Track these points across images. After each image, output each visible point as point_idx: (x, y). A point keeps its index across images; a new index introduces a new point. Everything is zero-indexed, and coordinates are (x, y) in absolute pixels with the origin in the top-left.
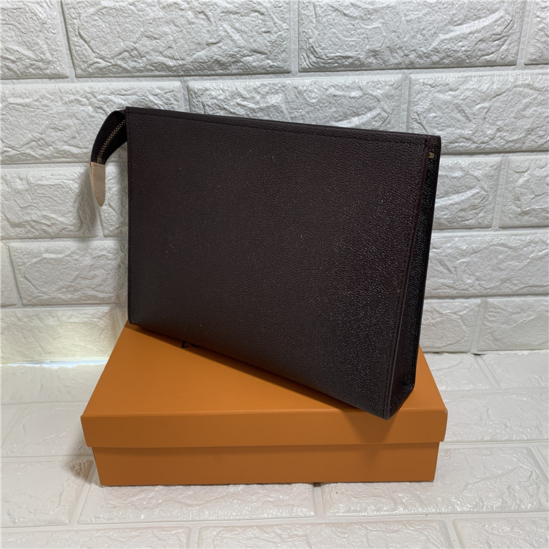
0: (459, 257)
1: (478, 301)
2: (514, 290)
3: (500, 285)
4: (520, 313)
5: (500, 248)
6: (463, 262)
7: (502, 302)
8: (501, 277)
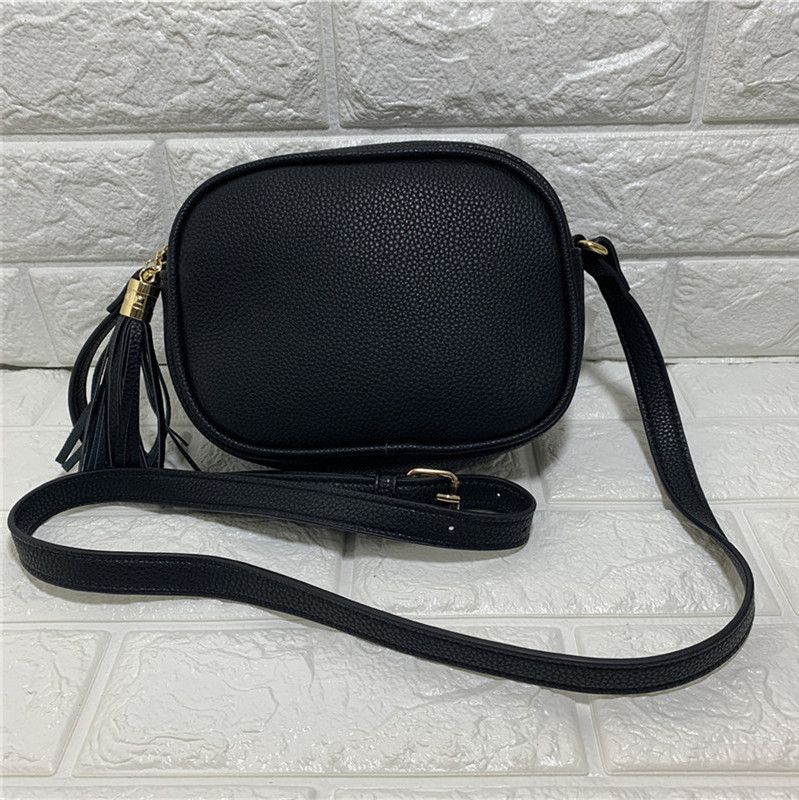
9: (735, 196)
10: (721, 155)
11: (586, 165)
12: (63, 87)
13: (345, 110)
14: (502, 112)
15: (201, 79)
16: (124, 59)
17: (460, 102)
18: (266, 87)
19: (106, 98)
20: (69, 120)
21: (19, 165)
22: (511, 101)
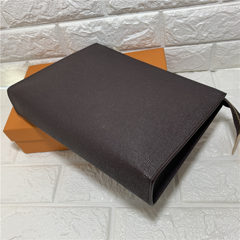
0: (198, 22)
1: (211, 45)
2: (231, 37)
3: (223, 35)
4: (235, 49)
5: (223, 14)
6: (201, 25)
7: (225, 44)
8: (224, 31)
9: (234, 24)
10: (229, 11)
11: (185, 19)
12: (27, 14)
13: (108, 10)
14: (156, 6)
15: (65, 7)
16: (42, 4)
17: (143, 5)
18: (84, 7)
19: (39, 15)
20: (31, 22)
21: (20, 36)
22: (159, 3)
